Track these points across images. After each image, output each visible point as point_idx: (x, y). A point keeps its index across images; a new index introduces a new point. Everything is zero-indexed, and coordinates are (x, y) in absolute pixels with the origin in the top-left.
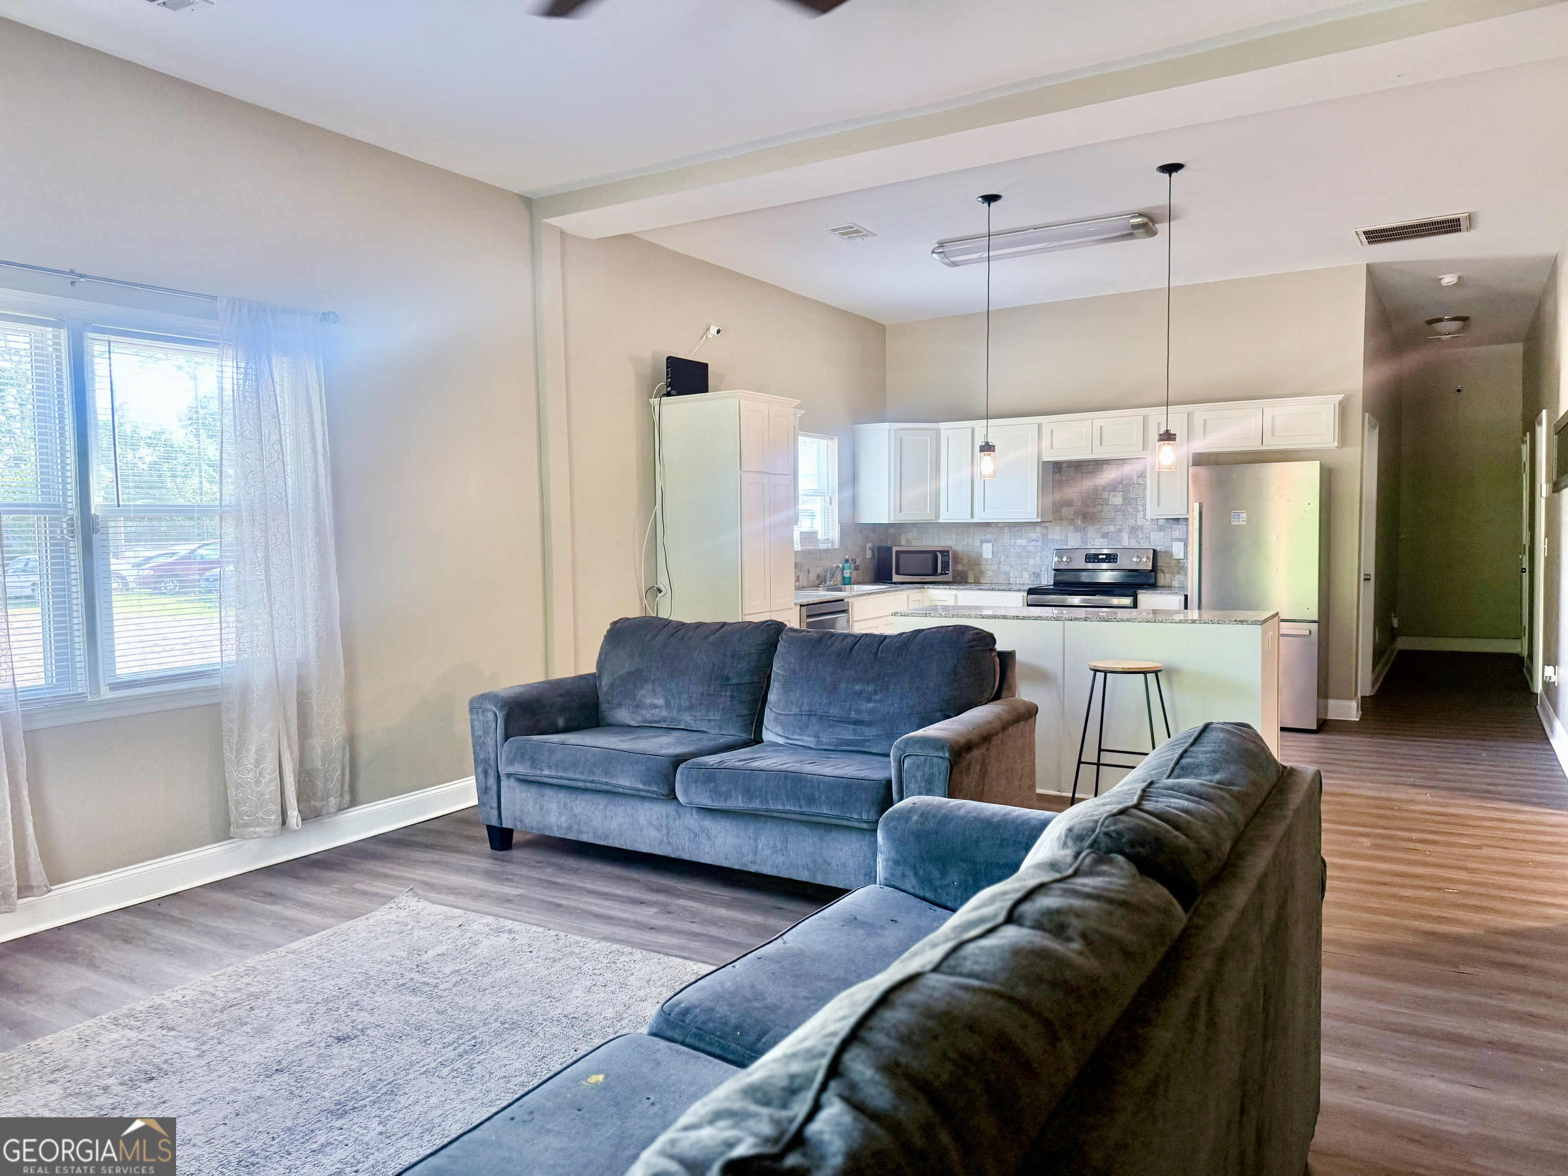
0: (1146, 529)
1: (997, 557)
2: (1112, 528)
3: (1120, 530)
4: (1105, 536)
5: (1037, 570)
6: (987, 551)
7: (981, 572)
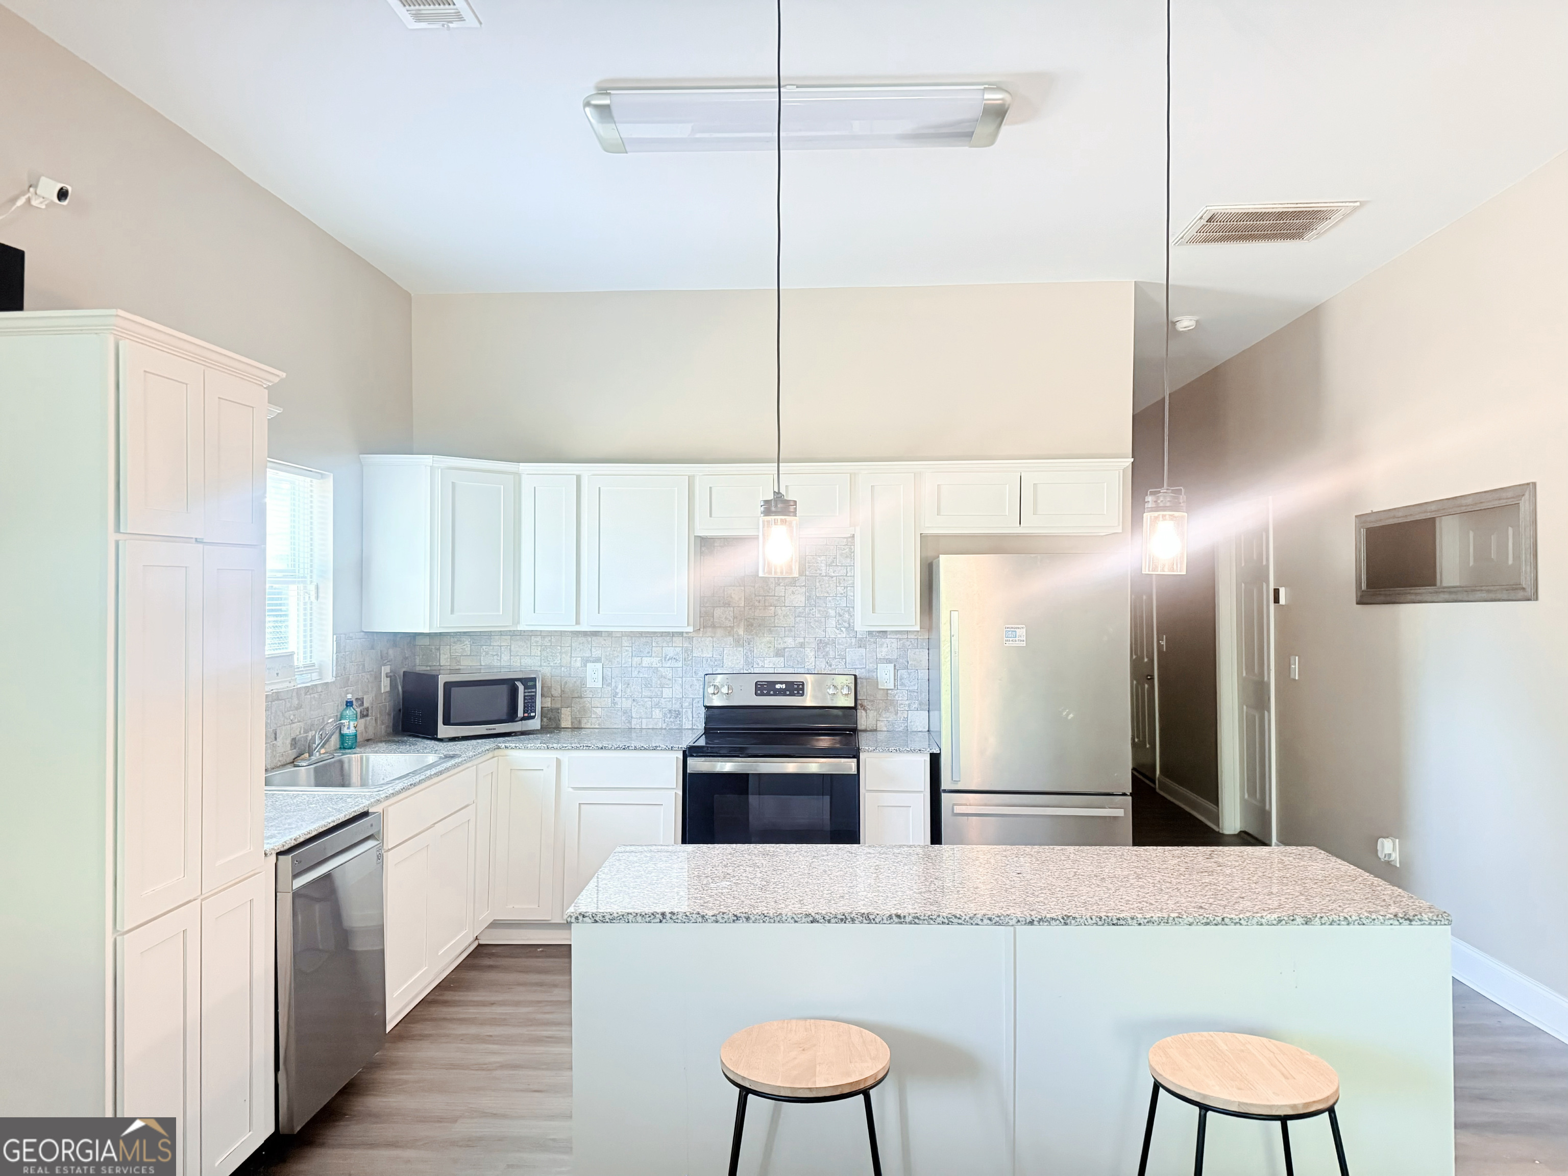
0: (839, 644)
1: (609, 685)
2: (790, 642)
3: (802, 645)
4: (779, 653)
5: (677, 706)
6: (593, 676)
7: (584, 710)
